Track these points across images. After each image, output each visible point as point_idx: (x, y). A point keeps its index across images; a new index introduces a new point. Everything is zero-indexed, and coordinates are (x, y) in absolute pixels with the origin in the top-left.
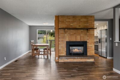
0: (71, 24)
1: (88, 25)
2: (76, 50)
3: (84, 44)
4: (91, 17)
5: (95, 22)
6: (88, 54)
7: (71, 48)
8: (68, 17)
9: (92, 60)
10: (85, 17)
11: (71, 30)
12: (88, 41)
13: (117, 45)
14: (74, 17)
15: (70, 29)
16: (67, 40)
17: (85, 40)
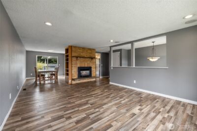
0: (82, 54)
1: (92, 55)
2: (84, 73)
3: (89, 69)
4: (94, 50)
5: (96, 54)
6: (92, 76)
7: (81, 72)
8: (79, 48)
9: (94, 80)
10: (90, 49)
11: (82, 59)
12: (92, 66)
13: (112, 68)
14: (84, 48)
15: (80, 57)
16: (79, 66)
17: (90, 66)
